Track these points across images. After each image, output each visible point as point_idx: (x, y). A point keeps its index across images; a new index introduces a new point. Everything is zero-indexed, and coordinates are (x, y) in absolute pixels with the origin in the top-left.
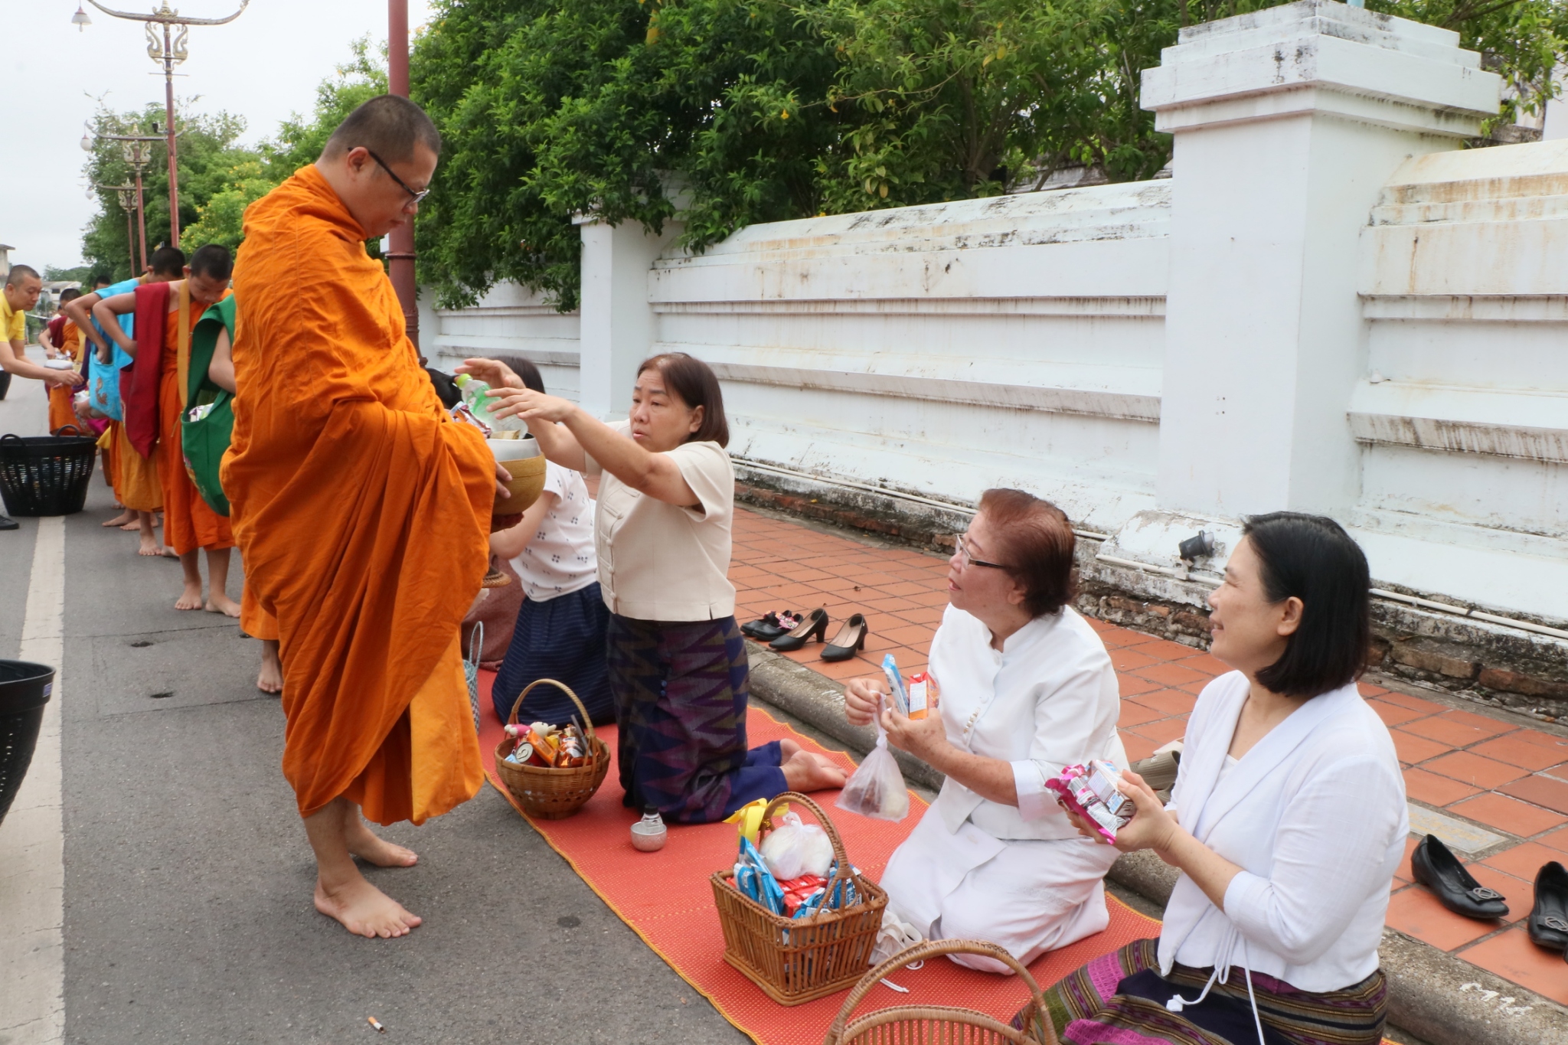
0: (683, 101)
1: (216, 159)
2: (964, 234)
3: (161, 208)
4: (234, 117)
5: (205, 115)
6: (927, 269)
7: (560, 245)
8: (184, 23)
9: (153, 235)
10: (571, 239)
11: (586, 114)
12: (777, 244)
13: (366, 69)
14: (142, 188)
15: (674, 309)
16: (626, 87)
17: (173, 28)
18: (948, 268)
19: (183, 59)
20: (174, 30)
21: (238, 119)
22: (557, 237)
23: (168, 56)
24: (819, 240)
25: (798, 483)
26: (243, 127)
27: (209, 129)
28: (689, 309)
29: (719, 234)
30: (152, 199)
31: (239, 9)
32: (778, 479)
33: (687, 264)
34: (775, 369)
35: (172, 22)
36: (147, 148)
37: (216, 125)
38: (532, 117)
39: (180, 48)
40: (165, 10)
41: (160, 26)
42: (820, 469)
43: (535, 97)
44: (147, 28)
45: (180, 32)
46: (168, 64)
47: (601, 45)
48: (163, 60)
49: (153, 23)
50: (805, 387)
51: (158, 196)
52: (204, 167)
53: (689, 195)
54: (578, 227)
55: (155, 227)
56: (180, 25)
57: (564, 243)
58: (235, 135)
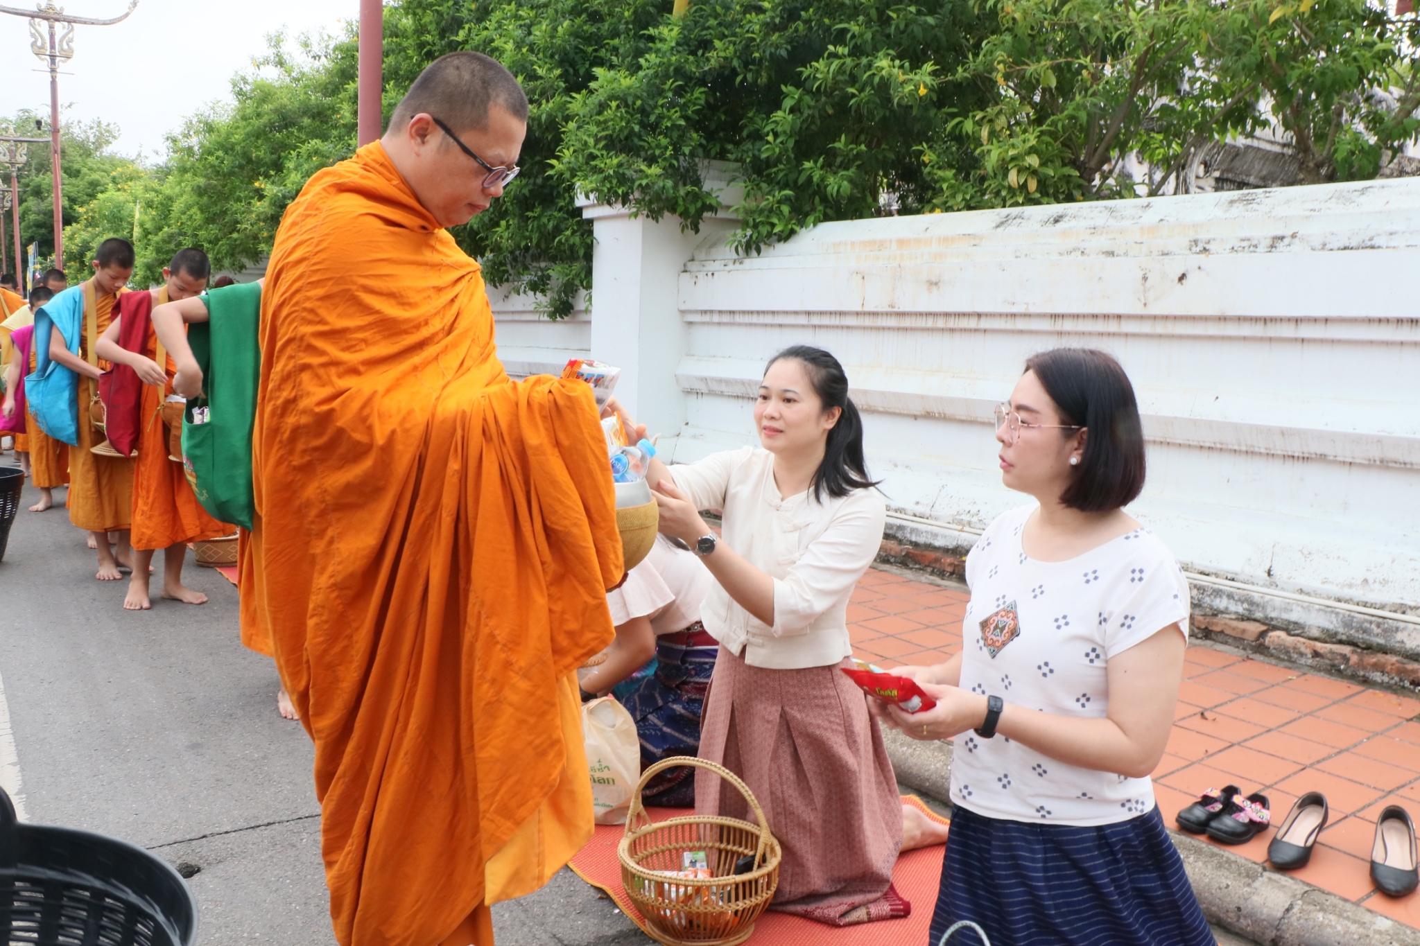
0: (739, 79)
1: (90, 164)
2: (1203, 236)
3: (34, 208)
4: (108, 125)
5: (79, 122)
6: (1145, 279)
7: (571, 241)
8: (69, 22)
9: (27, 235)
10: (582, 235)
11: (629, 88)
12: (881, 245)
13: (280, 63)
14: (17, 190)
15: (716, 318)
16: (674, 58)
17: (57, 25)
18: (1182, 278)
19: (69, 58)
20: (60, 28)
21: (112, 126)
22: (568, 233)
23: (53, 55)
24: (946, 240)
25: (935, 535)
26: (116, 134)
27: (83, 136)
28: (738, 319)
29: (787, 232)
30: (26, 201)
31: (127, 11)
32: (900, 528)
33: (737, 265)
34: (883, 393)
35: (57, 20)
36: (23, 149)
37: (90, 133)
38: (546, 94)
39: (65, 47)
40: (51, 7)
41: (45, 23)
42: (966, 518)
43: (550, 70)
44: (30, 24)
45: (66, 31)
46: (53, 62)
47: (635, 13)
48: (48, 58)
49: (37, 20)
50: (928, 416)
51: (31, 198)
52: (79, 171)
53: (739, 187)
54: (590, 222)
55: (29, 227)
56: (66, 24)
57: (576, 240)
58: (108, 142)
